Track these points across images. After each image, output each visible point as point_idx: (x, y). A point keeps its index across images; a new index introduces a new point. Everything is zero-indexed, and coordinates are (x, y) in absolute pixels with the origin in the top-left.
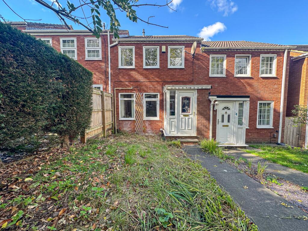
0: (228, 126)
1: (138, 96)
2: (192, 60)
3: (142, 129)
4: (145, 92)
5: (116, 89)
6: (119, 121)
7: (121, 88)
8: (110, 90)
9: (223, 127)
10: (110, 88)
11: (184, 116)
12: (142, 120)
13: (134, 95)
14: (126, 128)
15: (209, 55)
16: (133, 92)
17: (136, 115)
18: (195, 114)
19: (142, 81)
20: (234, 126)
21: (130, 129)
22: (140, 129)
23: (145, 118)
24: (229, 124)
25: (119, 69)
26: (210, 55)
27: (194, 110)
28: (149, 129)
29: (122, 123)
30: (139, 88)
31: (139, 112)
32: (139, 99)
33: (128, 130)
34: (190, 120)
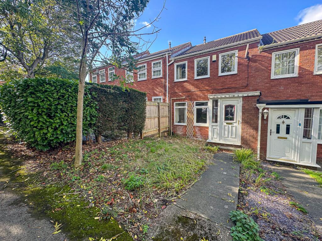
0: (286, 138)
1: (189, 105)
2: (247, 64)
3: (192, 133)
4: (196, 100)
5: (172, 99)
6: (174, 126)
7: (176, 98)
8: (167, 100)
9: (279, 139)
10: (167, 99)
11: (227, 124)
12: (193, 125)
13: (186, 104)
14: (179, 132)
15: (271, 54)
16: (185, 101)
17: (188, 121)
18: (240, 122)
19: (193, 90)
20: (296, 138)
21: (182, 133)
22: (191, 133)
23: (195, 124)
24: (287, 136)
25: (175, 82)
26: (273, 53)
27: (238, 119)
28: (198, 134)
29: (176, 128)
30: (191, 97)
31: (190, 119)
32: (190, 106)
33: (180, 134)
34: (234, 128)
